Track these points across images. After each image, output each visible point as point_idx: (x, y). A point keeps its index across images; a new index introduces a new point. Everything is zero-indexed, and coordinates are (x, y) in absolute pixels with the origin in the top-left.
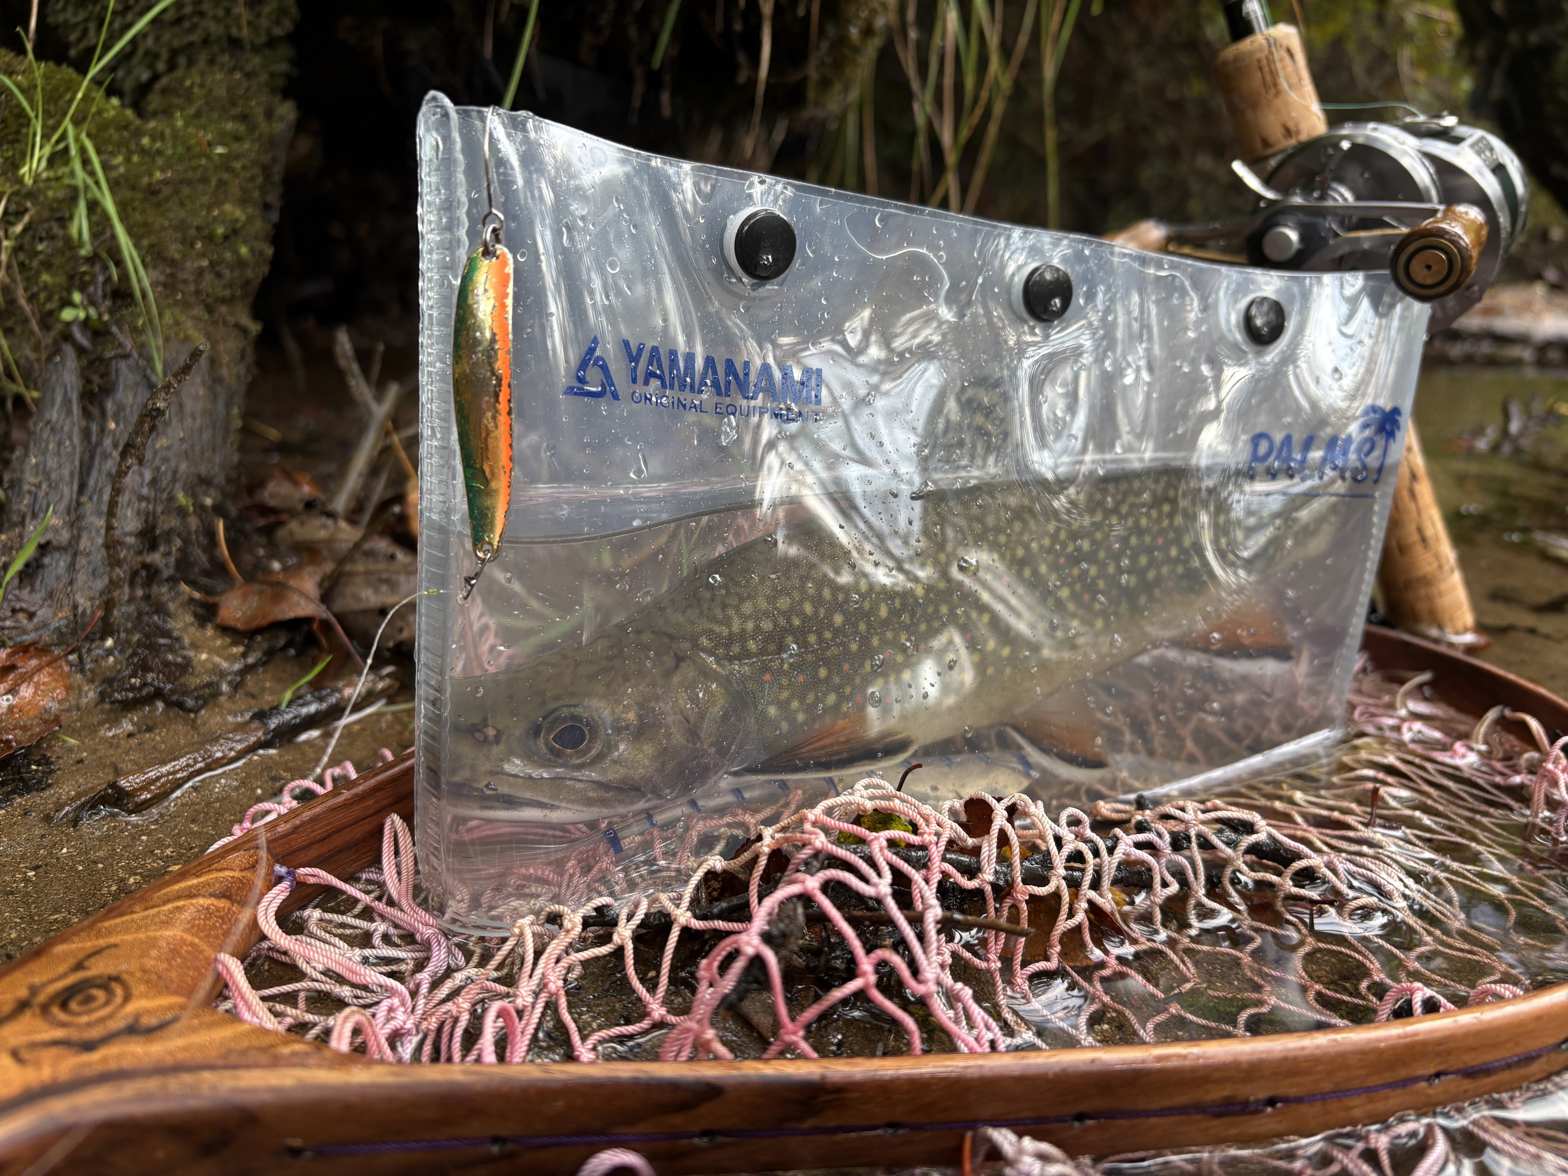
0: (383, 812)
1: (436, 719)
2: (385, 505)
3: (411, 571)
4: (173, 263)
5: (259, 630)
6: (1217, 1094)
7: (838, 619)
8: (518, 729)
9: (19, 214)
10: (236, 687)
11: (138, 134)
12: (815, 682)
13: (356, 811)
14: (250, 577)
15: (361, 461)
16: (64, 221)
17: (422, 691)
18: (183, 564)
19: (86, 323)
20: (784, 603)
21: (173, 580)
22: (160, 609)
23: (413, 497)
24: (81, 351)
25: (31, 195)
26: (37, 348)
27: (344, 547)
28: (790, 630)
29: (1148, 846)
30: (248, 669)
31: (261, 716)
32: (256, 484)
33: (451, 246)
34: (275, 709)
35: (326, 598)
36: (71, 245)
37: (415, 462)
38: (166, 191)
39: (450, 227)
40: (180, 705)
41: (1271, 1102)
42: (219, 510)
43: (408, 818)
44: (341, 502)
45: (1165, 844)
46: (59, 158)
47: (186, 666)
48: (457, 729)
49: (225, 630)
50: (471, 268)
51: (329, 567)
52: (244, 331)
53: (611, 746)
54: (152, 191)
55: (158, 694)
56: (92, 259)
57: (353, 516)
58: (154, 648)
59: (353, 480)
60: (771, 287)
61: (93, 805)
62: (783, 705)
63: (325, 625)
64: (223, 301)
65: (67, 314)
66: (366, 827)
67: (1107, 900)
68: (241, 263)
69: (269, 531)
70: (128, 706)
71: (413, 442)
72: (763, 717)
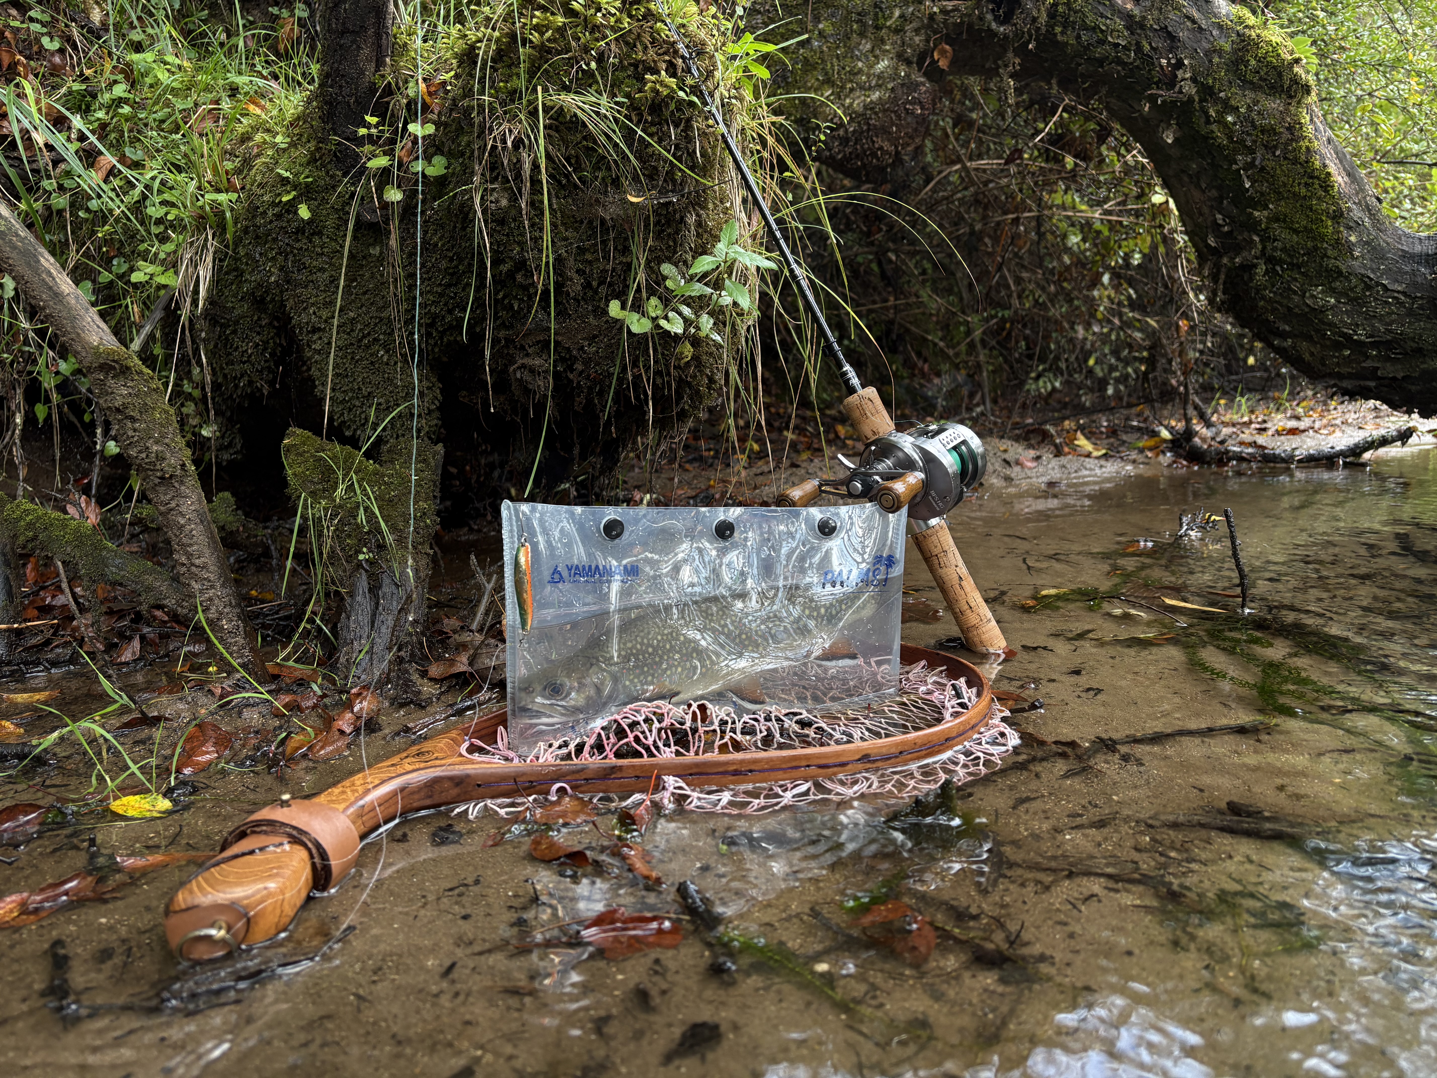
0: (498, 725)
1: (513, 688)
2: (492, 626)
3: (503, 651)
4: (401, 531)
5: (445, 679)
6: (732, 768)
7: (650, 650)
8: (539, 688)
9: (337, 515)
10: (438, 699)
11: (383, 476)
12: (643, 673)
13: (488, 724)
14: (437, 660)
15: (482, 609)
16: (355, 517)
17: (509, 696)
18: (412, 655)
19: (367, 560)
20: (629, 645)
21: (410, 662)
22: (407, 671)
23: (504, 622)
24: (366, 571)
25: (340, 506)
26: (345, 571)
27: (477, 643)
28: (632, 654)
29: (756, 720)
30: (442, 693)
31: (451, 706)
32: (438, 621)
33: (513, 543)
34: (455, 703)
35: (471, 664)
36: (359, 527)
37: (504, 606)
38: (396, 500)
39: (512, 537)
40: (420, 705)
41: (751, 771)
42: (423, 633)
43: (506, 728)
44: (474, 626)
45: (762, 720)
46: (350, 488)
47: (419, 692)
48: (520, 689)
49: (431, 679)
50: (518, 550)
51: (471, 652)
52: (428, 554)
53: (569, 694)
54: (390, 501)
55: (412, 702)
56: (368, 533)
57: (480, 630)
58: (408, 686)
59: (479, 617)
60: (617, 541)
61: (398, 734)
62: (631, 681)
63: (471, 674)
64: (420, 544)
65: (361, 557)
66: (491, 730)
67: (739, 737)
68: (427, 526)
69: (442, 642)
70: (402, 705)
71: (503, 598)
72: (624, 686)
